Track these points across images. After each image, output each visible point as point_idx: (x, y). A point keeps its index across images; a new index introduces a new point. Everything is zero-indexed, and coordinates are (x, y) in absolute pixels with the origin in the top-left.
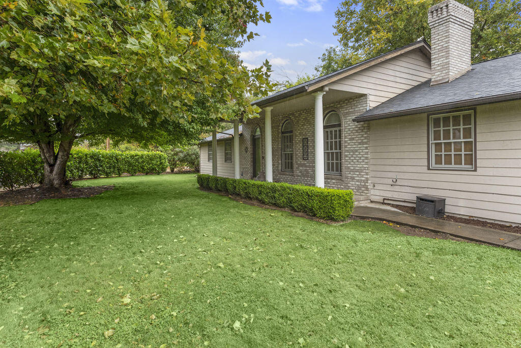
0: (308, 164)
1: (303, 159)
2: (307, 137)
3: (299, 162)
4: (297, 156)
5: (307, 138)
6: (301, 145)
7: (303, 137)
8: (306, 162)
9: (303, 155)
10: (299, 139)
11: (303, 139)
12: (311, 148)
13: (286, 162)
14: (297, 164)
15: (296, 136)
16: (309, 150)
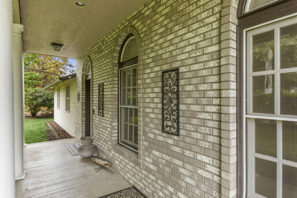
0: (177, 149)
1: (163, 130)
2: (175, 65)
3: (152, 136)
4: (147, 120)
5: (176, 70)
6: (157, 90)
7: (165, 67)
8: (171, 141)
9: (163, 120)
10: (152, 75)
11: (164, 72)
12: (189, 101)
13: (126, 125)
14: (147, 139)
15: (146, 66)
16: (182, 107)
